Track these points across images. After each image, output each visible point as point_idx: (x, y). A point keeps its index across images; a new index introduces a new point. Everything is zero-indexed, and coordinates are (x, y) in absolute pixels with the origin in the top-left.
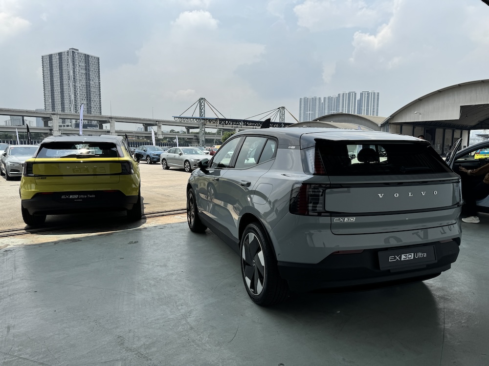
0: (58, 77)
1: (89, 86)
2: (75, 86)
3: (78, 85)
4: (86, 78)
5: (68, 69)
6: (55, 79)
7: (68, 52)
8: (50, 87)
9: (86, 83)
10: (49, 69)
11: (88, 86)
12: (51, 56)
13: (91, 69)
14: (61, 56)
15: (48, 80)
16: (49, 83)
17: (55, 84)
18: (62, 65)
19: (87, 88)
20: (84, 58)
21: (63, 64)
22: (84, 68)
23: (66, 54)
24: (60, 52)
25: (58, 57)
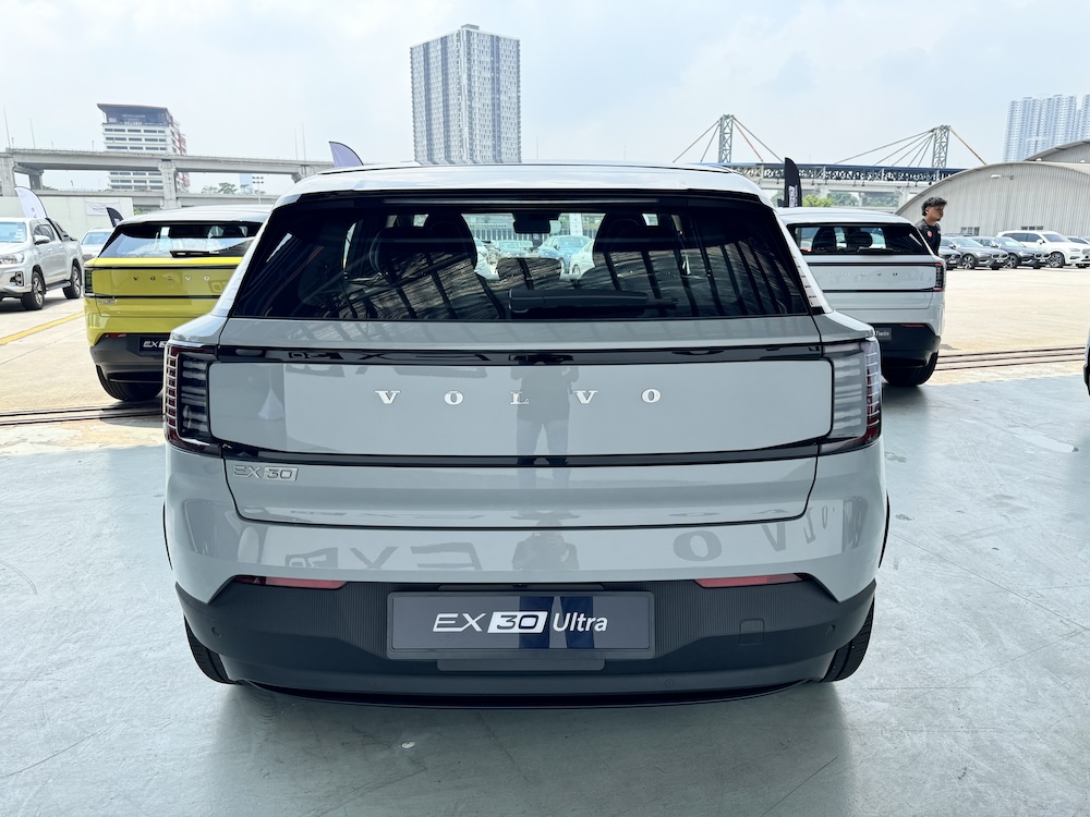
0: (440, 89)
1: (499, 105)
2: (470, 107)
3: (476, 105)
4: (493, 89)
5: (458, 70)
6: (433, 96)
7: (458, 35)
8: (424, 113)
9: (493, 99)
10: (423, 74)
11: (496, 106)
12: (426, 46)
13: (504, 66)
14: (446, 43)
15: (421, 99)
16: (424, 104)
17: (433, 106)
18: (447, 64)
19: (494, 110)
20: (489, 44)
21: (450, 60)
22: (489, 66)
23: (455, 38)
24: (443, 35)
25: (439, 47)
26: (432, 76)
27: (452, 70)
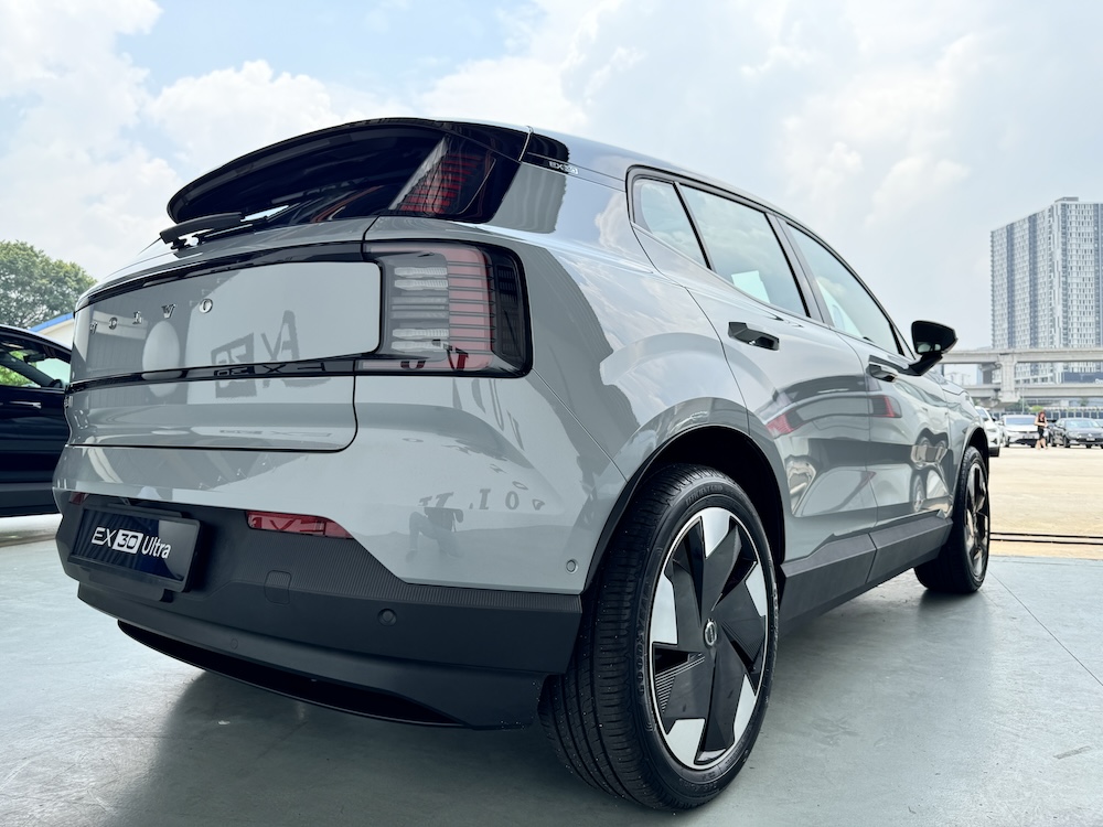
0: (1027, 269)
2: (1065, 283)
3: (1074, 280)
4: (1097, 261)
5: (1051, 247)
6: (1017, 277)
7: (1051, 210)
8: (1005, 296)
10: (1005, 256)
12: (1010, 229)
14: (1035, 221)
15: (1003, 281)
16: (1005, 286)
17: (1017, 287)
18: (1035, 242)
19: (1097, 284)
20: (1091, 214)
21: (1040, 237)
22: (1092, 236)
23: (1047, 214)
24: (1031, 213)
25: (1027, 226)
26: (1017, 256)
27: (1042, 246)
